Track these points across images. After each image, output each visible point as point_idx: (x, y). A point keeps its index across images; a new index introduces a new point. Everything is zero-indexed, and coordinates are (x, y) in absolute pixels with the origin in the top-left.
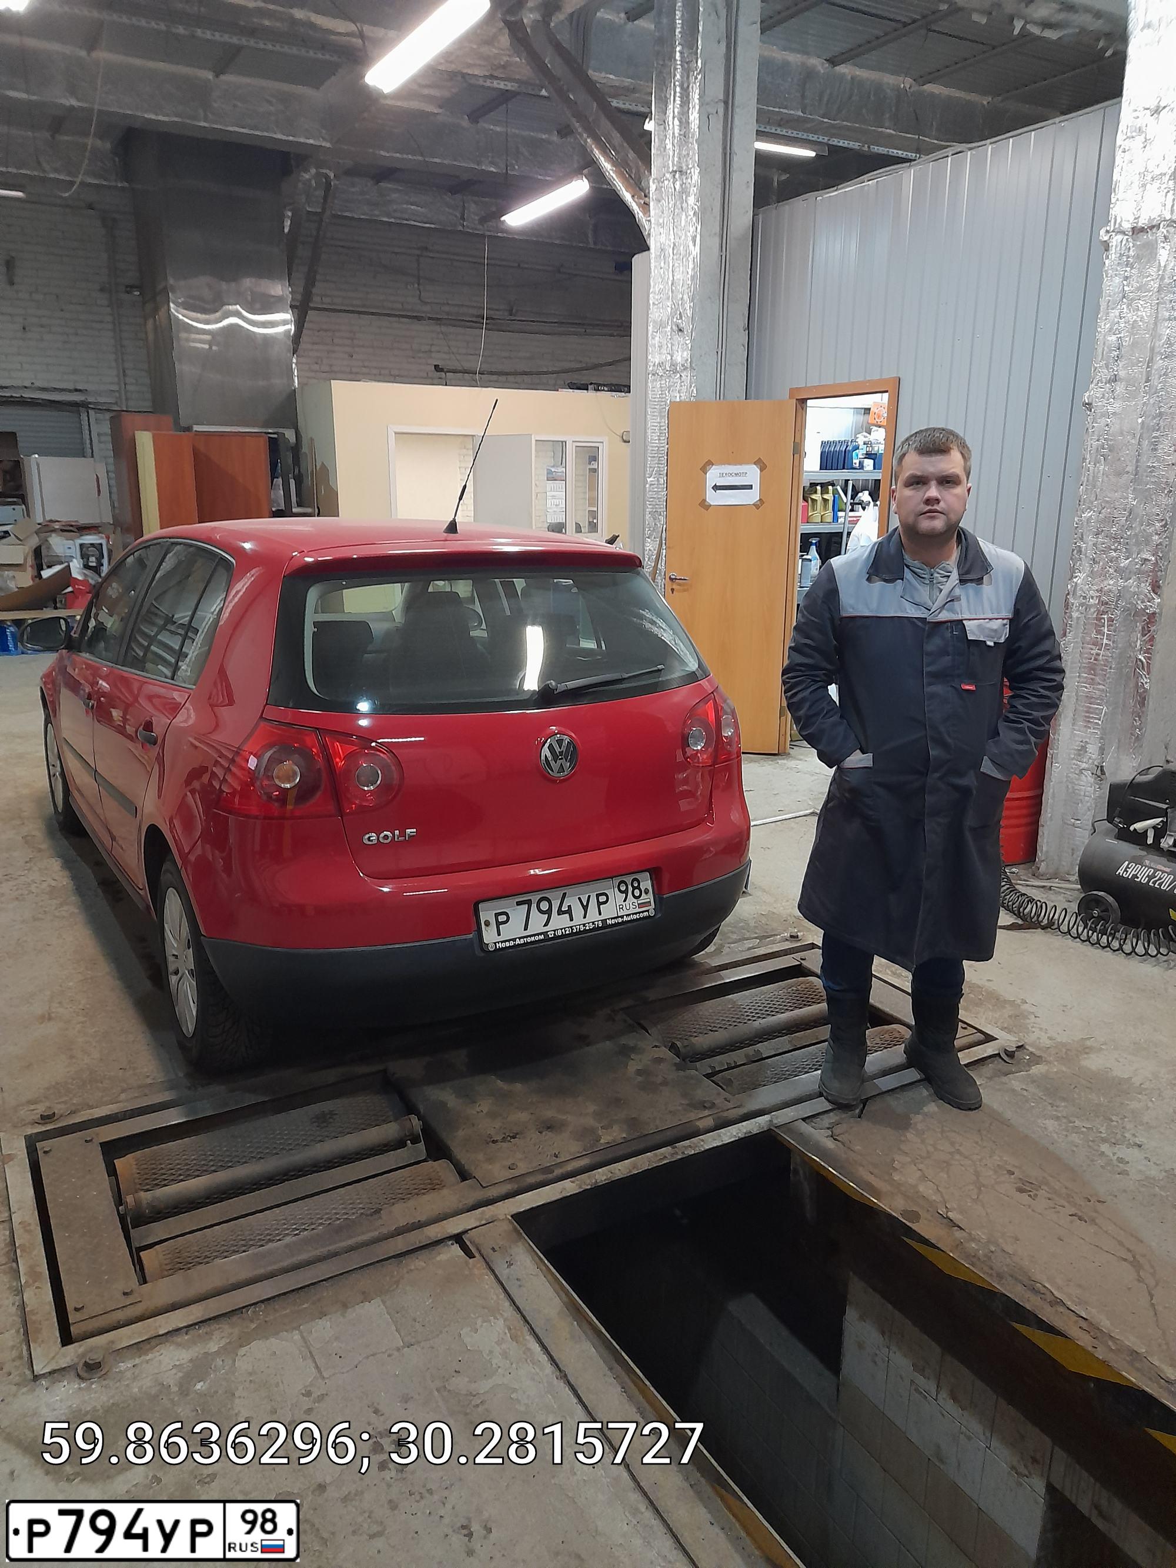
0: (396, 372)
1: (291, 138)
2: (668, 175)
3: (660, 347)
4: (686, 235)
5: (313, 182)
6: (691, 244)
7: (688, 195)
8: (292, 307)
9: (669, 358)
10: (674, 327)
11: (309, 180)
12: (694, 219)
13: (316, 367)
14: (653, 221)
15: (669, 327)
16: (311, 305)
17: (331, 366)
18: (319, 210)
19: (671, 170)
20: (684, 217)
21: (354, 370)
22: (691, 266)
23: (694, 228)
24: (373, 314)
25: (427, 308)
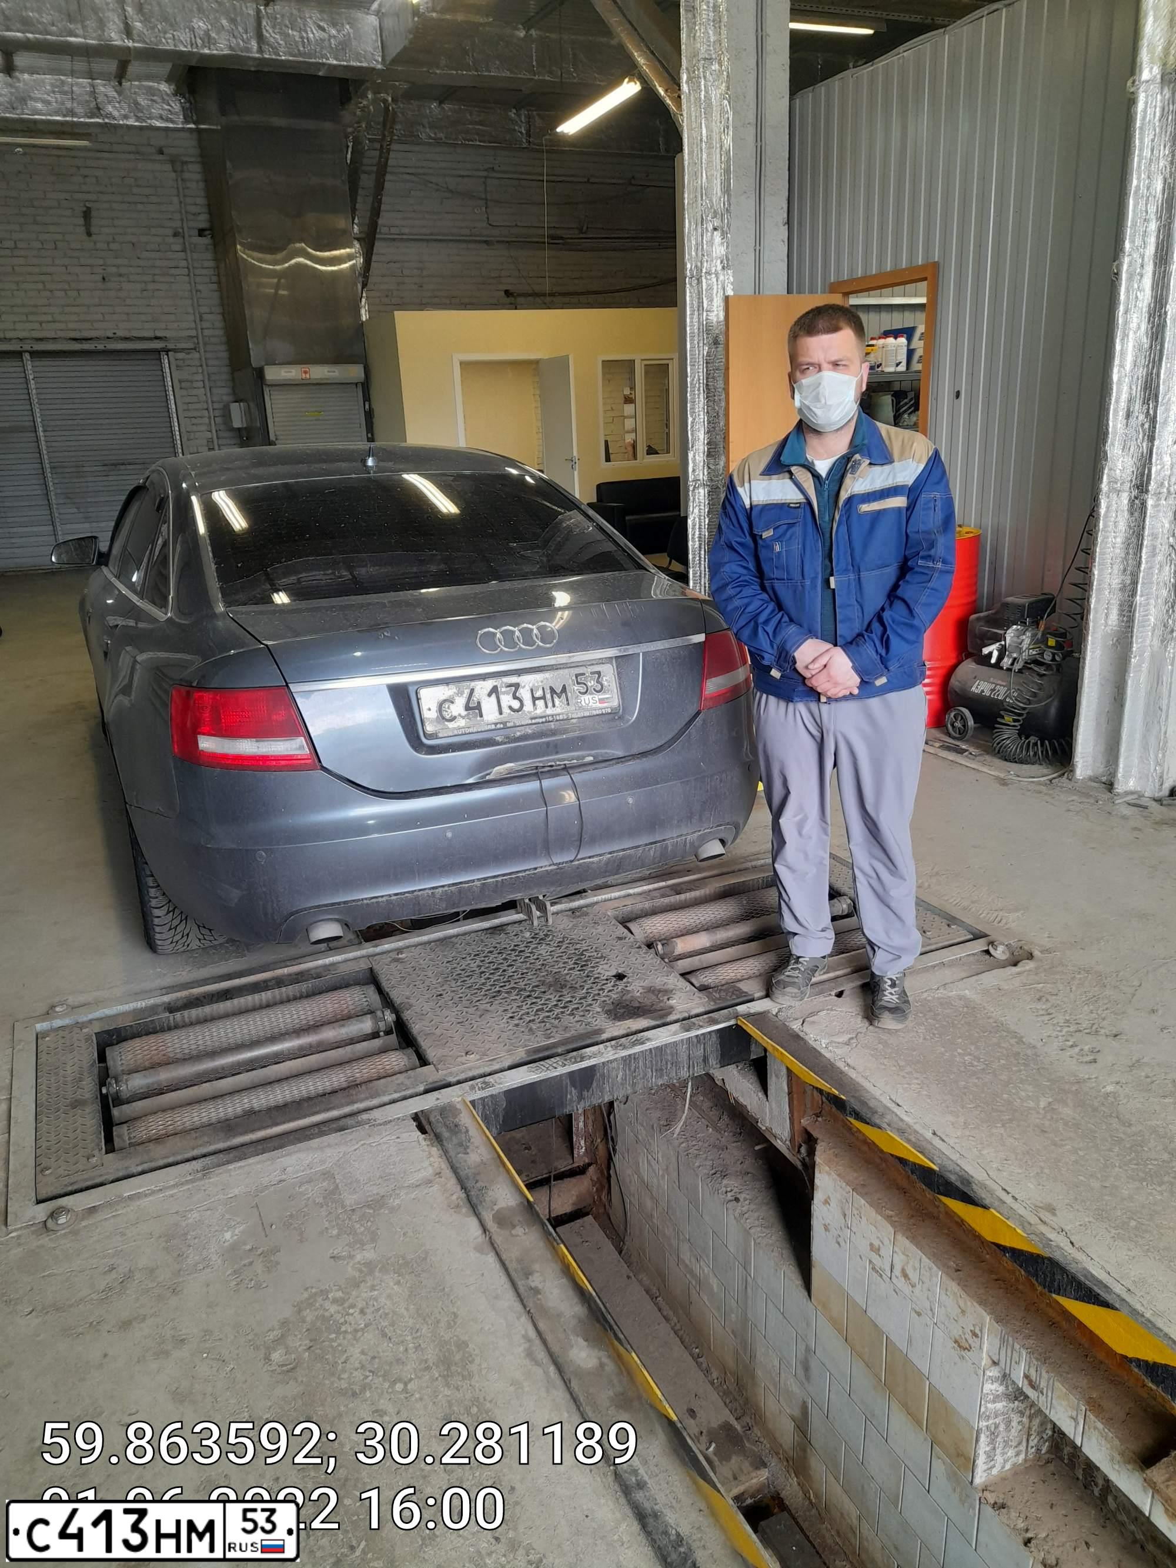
0: (467, 300)
1: (344, 63)
2: (697, 64)
4: (718, 127)
5: (372, 108)
6: (724, 135)
8: (358, 239)
9: (705, 259)
11: (368, 106)
14: (686, 115)
15: (704, 227)
16: (377, 236)
19: (700, 58)
21: (425, 300)
23: (726, 118)
25: (496, 232)
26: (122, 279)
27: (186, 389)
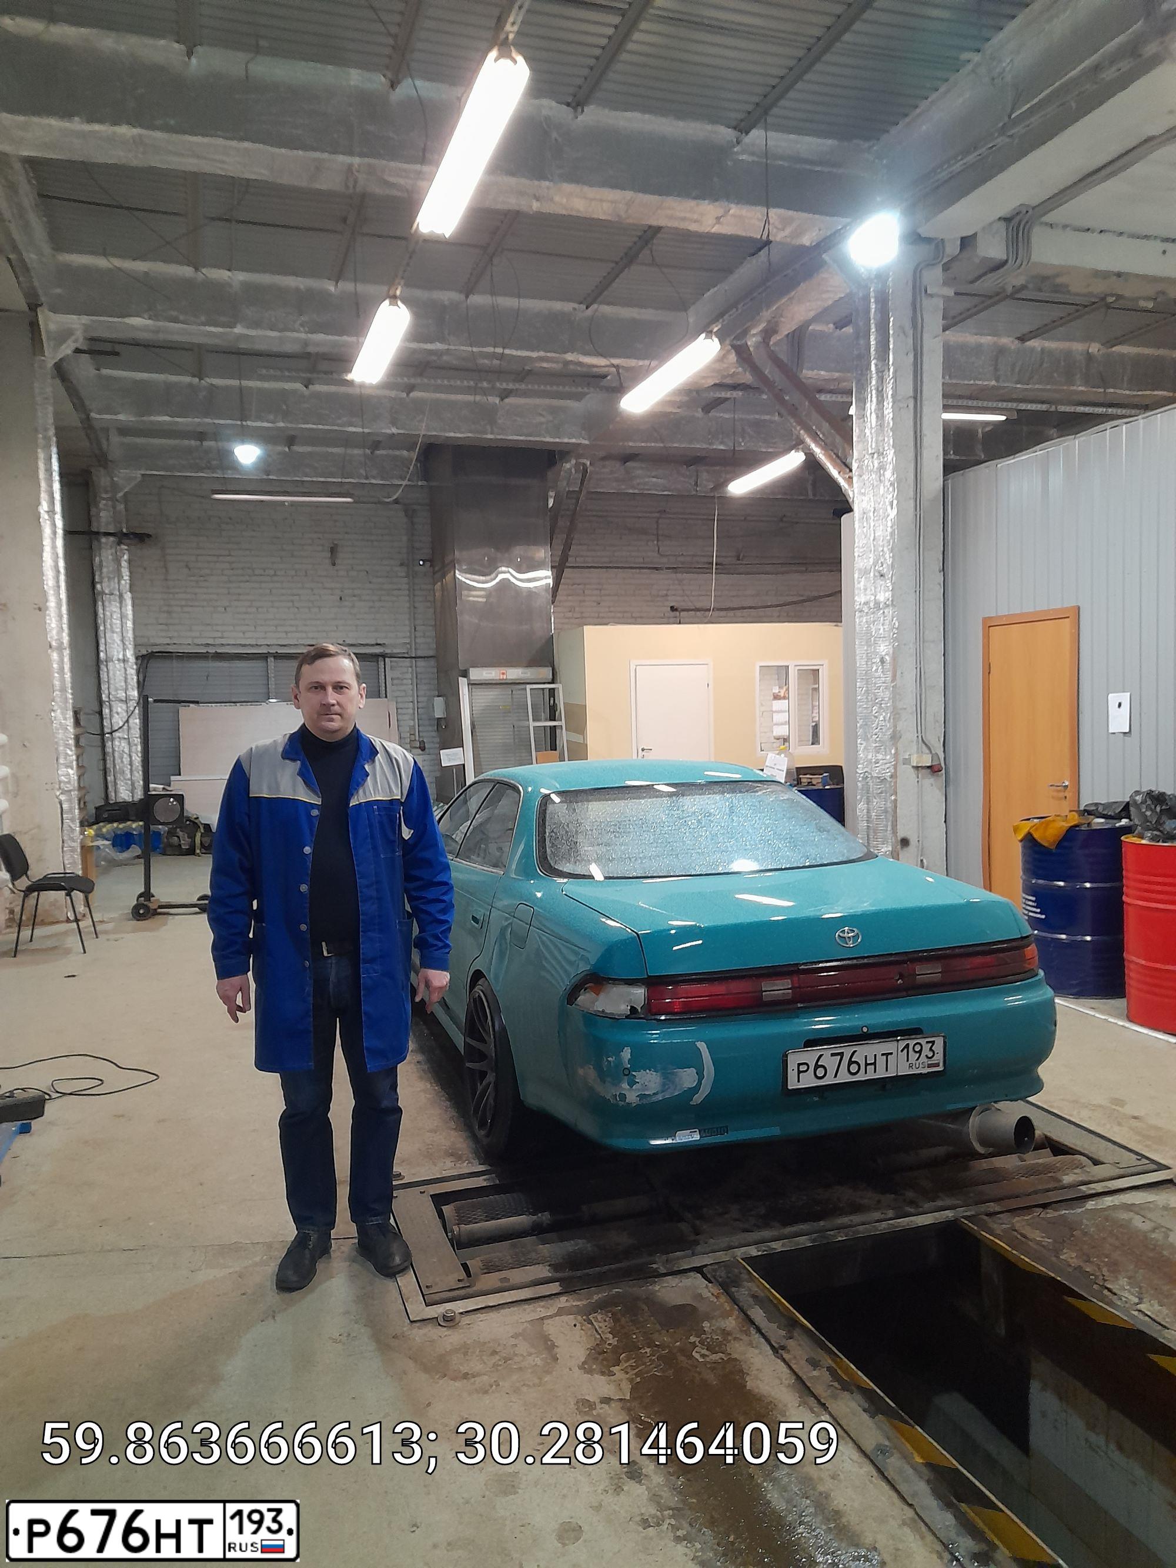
0: (638, 615)
1: (557, 440)
2: (867, 456)
3: (865, 590)
4: (885, 502)
5: (573, 470)
6: (889, 508)
7: (885, 470)
8: (552, 567)
9: (873, 598)
10: (877, 574)
11: (570, 469)
12: (891, 489)
13: (570, 615)
14: (856, 491)
15: (872, 574)
16: (567, 564)
17: (582, 613)
18: (577, 489)
19: (870, 452)
20: (882, 487)
21: (601, 615)
22: (889, 524)
23: (891, 495)
24: (618, 568)
25: (665, 560)
26: (355, 598)
27: (397, 685)
